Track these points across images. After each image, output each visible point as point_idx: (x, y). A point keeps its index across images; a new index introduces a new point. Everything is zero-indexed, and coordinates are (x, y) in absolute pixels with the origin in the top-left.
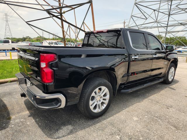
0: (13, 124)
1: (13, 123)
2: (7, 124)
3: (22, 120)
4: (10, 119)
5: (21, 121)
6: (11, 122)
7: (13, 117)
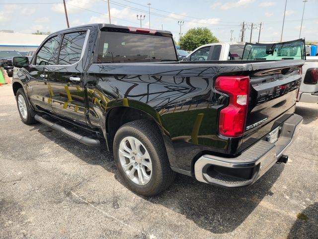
0: (306, 201)
1: (304, 203)
2: (313, 210)
3: (287, 197)
4: (302, 216)
5: (291, 197)
6: (305, 207)
7: (294, 215)
